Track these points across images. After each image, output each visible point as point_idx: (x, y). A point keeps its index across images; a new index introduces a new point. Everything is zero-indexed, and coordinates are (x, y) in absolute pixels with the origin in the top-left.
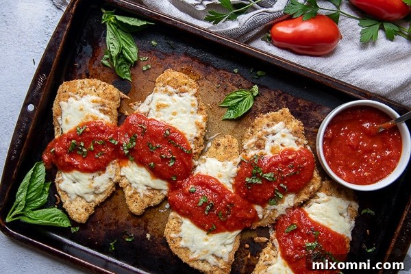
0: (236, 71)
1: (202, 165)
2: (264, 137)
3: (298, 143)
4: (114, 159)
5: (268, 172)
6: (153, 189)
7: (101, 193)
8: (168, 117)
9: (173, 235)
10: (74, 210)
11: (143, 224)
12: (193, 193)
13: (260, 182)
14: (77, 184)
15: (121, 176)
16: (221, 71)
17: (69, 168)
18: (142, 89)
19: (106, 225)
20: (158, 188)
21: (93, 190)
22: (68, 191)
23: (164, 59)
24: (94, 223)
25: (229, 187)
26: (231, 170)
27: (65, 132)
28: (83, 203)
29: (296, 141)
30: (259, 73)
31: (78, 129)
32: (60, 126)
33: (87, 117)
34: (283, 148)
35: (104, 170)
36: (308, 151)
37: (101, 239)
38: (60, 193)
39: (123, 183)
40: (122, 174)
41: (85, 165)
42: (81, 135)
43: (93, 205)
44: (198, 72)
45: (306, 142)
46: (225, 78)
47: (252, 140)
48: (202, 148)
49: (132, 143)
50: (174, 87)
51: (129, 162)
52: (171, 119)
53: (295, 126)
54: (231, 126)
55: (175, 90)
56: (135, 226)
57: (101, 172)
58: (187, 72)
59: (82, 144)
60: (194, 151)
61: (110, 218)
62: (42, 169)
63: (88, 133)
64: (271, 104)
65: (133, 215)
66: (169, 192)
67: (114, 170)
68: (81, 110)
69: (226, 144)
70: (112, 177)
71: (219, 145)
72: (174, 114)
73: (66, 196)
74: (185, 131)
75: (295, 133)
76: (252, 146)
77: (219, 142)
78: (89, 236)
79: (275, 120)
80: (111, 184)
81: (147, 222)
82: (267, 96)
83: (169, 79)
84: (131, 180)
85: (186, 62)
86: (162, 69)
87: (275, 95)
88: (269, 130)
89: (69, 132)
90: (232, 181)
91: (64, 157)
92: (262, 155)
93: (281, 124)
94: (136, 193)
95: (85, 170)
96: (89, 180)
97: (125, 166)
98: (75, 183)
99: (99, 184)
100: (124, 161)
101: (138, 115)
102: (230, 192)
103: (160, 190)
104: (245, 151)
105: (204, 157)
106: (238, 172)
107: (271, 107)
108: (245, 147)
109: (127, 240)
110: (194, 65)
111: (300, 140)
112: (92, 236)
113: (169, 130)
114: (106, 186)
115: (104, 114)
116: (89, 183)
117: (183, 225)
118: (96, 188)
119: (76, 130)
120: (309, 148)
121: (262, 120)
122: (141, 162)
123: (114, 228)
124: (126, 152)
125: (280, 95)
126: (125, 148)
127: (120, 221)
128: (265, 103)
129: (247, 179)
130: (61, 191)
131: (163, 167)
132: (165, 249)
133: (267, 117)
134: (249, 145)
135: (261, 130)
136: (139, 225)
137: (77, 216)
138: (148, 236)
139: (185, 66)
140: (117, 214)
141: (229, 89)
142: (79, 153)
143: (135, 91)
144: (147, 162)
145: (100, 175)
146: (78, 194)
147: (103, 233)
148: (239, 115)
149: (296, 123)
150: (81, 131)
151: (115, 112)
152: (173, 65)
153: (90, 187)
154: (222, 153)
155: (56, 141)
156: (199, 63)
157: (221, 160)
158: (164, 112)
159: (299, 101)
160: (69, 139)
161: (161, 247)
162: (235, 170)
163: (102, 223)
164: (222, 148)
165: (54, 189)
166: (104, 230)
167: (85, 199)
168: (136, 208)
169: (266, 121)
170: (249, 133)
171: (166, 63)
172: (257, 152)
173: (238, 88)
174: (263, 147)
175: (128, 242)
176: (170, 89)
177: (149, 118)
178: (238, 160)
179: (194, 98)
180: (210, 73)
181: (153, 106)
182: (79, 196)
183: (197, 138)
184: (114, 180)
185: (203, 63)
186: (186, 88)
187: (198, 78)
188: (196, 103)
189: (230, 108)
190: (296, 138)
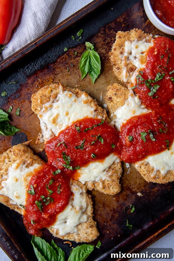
0: (66, 49)
1: (116, 120)
2: (128, 62)
3: (148, 41)
4: (69, 181)
5: (155, 76)
6: (110, 167)
7: (87, 208)
8: (67, 120)
9: (152, 175)
10: (85, 235)
11: (128, 192)
12: (133, 140)
13: (158, 87)
14: (68, 221)
15: (85, 184)
16: (58, 60)
17: (53, 219)
18: (31, 126)
19: (111, 220)
20: (111, 163)
21: (81, 212)
22: (68, 231)
23: (21, 96)
24: (104, 227)
25: (145, 111)
26: (135, 102)
27: (24, 203)
28: (85, 226)
29: (146, 41)
30: (78, 34)
31: (29, 192)
32: (16, 205)
33: (26, 180)
34: (145, 54)
35: (72, 194)
36: (158, 38)
37: (118, 231)
38: (66, 238)
39: (90, 186)
40: (83, 183)
41: (60, 205)
42: (36, 193)
43: (91, 219)
44: (47, 77)
45: (151, 35)
46: (65, 61)
47: (124, 72)
48: (105, 112)
49: (67, 160)
50: (48, 101)
51: (79, 171)
52: (69, 119)
53: (135, 34)
54: (102, 80)
55: (51, 102)
56: (126, 199)
57: (72, 197)
58: (42, 85)
59: (43, 197)
60: (104, 119)
61: (108, 214)
62: (38, 240)
63: (37, 187)
64: (107, 41)
65: (117, 195)
66: (120, 157)
67: (77, 186)
68: (17, 180)
69: (114, 93)
70: (81, 191)
71: (110, 98)
72: (67, 114)
73: (71, 235)
74: (85, 115)
75: (140, 38)
76: (128, 75)
77: (109, 96)
78: (111, 237)
79: (121, 46)
80: (85, 196)
81: (129, 188)
82: (99, 40)
83: (39, 101)
84: (92, 179)
85: (34, 81)
86: (27, 102)
87: (102, 34)
88: (126, 54)
89: (27, 201)
90: (143, 106)
91: (43, 218)
92: (140, 72)
93: (127, 43)
94: (103, 182)
95: (62, 208)
96: (71, 209)
97: (80, 176)
98: (66, 222)
99: (79, 204)
100: (75, 175)
101: (50, 142)
102: (150, 113)
103: (114, 163)
104: (128, 83)
105: (112, 115)
106: (140, 98)
107: (108, 43)
108: (125, 80)
109: (132, 211)
110: (40, 77)
111: (147, 38)
112: (111, 235)
113: (76, 126)
114: (84, 200)
115: (31, 165)
116: (73, 211)
117: (150, 163)
118: (81, 208)
119: (29, 195)
120: (156, 36)
121: (115, 55)
122: (85, 163)
123: (117, 215)
124: (71, 168)
125: (105, 31)
126: (68, 166)
127: (115, 208)
128: (103, 45)
129: (150, 94)
130: (64, 236)
131: (100, 149)
132: (157, 188)
133: (115, 49)
134: (126, 76)
135: (122, 60)
136: (127, 196)
137: (91, 236)
138: (139, 194)
139: (37, 83)
140: (108, 206)
141: (75, 63)
142: (47, 204)
143: (29, 133)
144: (89, 158)
145: (73, 199)
146: (75, 225)
147: (115, 226)
148: (100, 69)
149: (134, 33)
150: (33, 191)
151: (35, 157)
152: (29, 92)
153: (77, 212)
154: (118, 100)
155: (26, 216)
156: (42, 72)
157: (123, 104)
158: (61, 120)
159: (118, 20)
160: (32, 204)
161: (153, 190)
162: (137, 99)
163: (108, 222)
164: (114, 98)
165: (59, 241)
166: (114, 223)
167: (83, 223)
168: (114, 190)
169: (117, 52)
170: (117, 71)
171: (25, 95)
172: (135, 74)
173: (79, 56)
174: (134, 68)
175: (134, 212)
176: (47, 105)
177: (57, 135)
178: (131, 92)
179: (66, 92)
180: (54, 69)
181: (50, 126)
182: (77, 226)
183: (96, 110)
184: (84, 191)
185: (44, 69)
186: (54, 92)
187: (52, 80)
188: (70, 93)
189: (90, 72)
190: (144, 40)
